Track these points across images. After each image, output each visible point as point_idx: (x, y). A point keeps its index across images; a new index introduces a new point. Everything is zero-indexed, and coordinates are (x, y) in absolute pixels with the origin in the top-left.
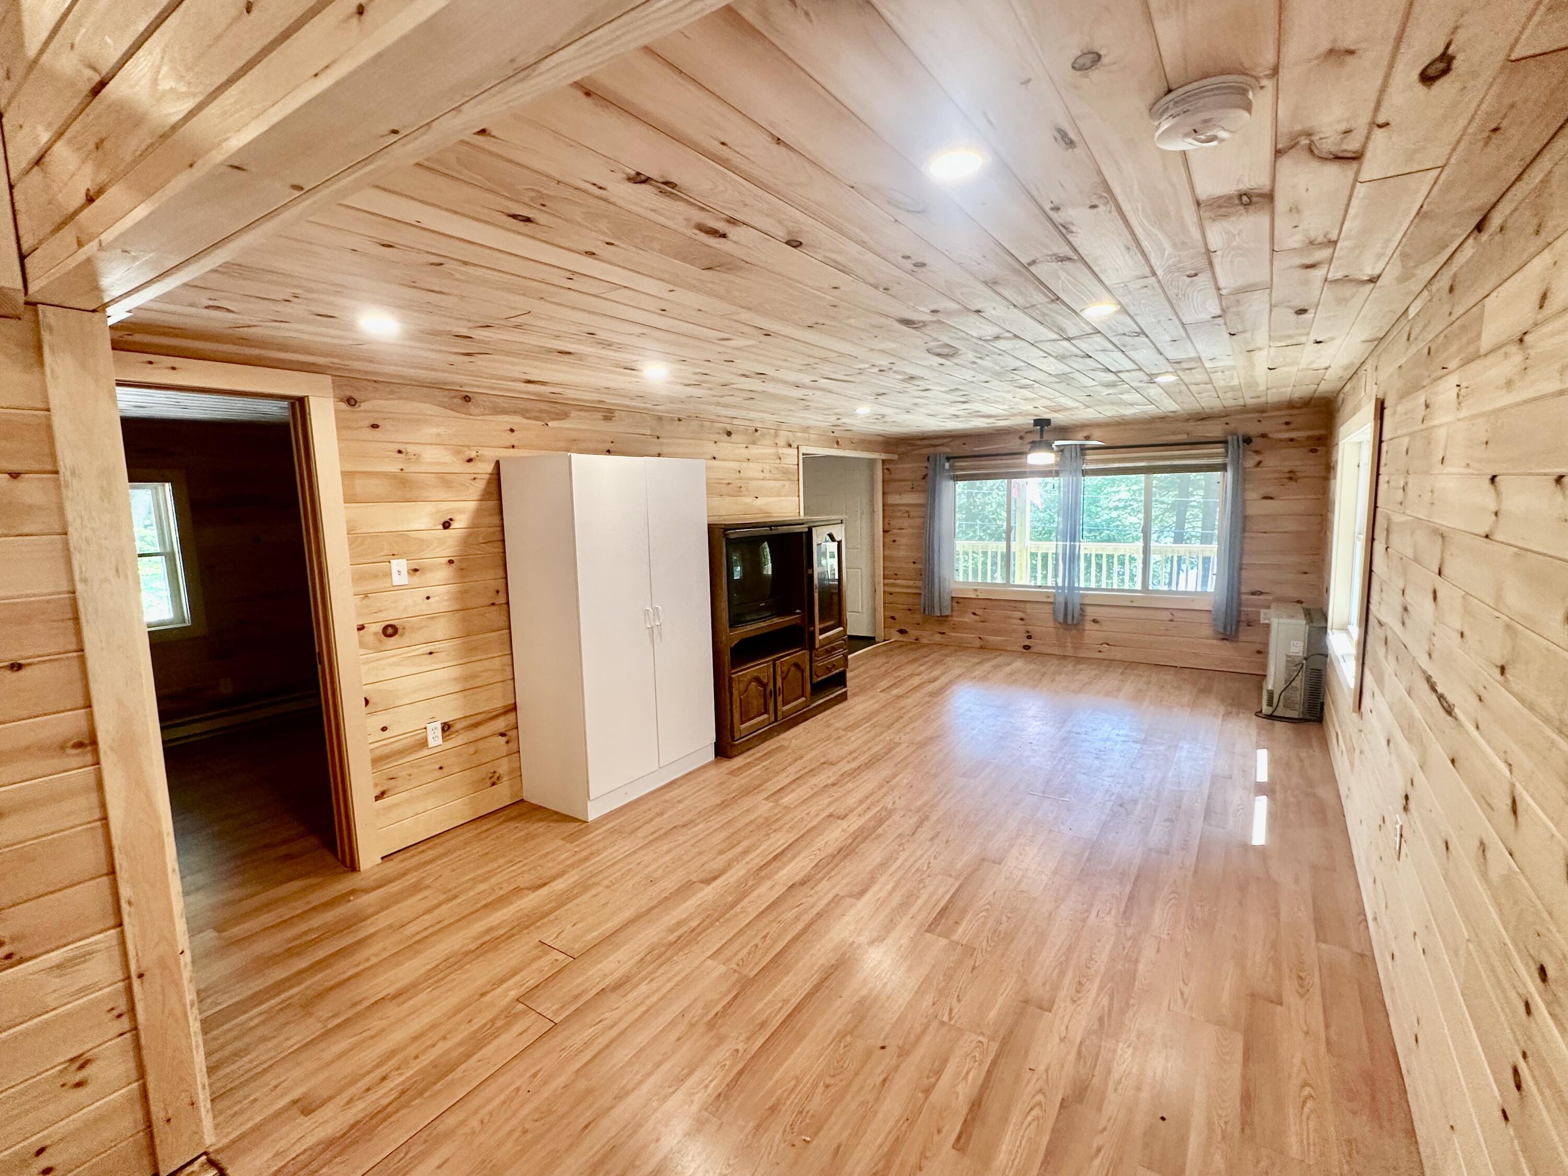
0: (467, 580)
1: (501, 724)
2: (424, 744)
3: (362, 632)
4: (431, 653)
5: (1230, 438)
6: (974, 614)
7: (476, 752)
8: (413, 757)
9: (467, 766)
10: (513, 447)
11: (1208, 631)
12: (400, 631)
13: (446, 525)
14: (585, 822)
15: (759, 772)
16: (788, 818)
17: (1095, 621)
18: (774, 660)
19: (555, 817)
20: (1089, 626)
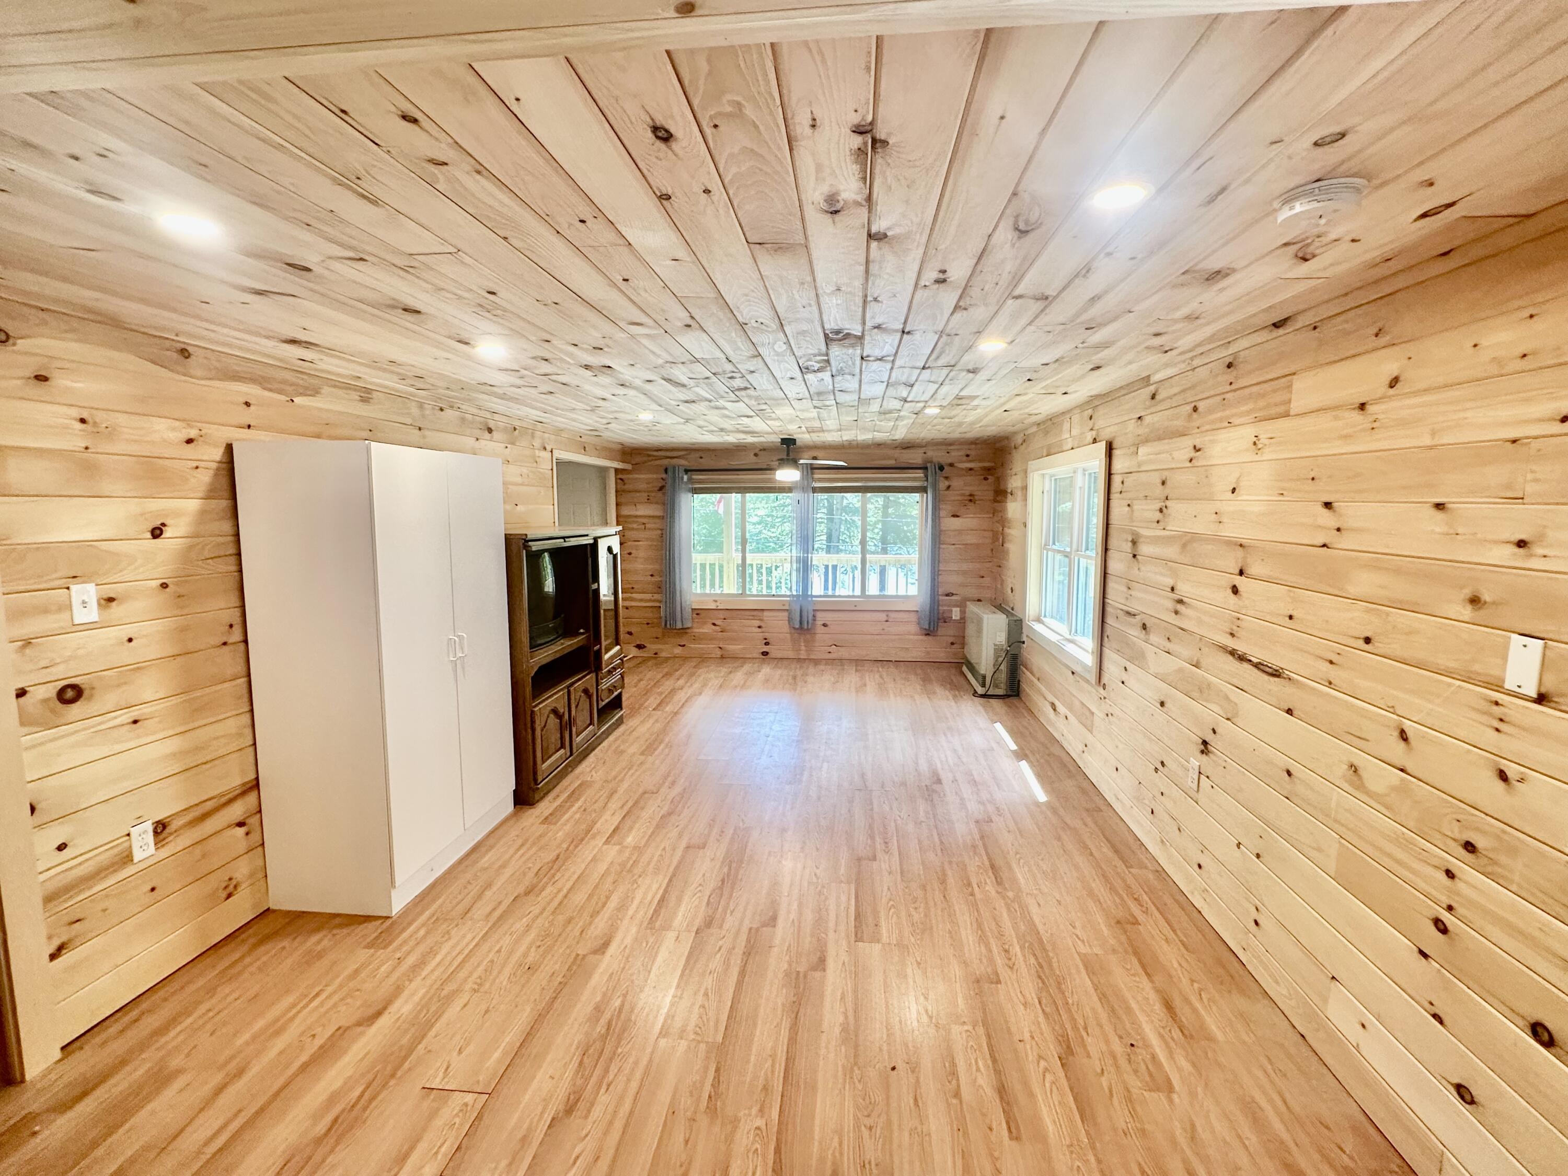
0: (185, 611)
1: (237, 811)
2: (127, 858)
3: (22, 700)
4: (135, 722)
5: (929, 465)
6: (714, 624)
7: (204, 856)
8: (111, 881)
9: (190, 879)
10: (249, 427)
11: (913, 628)
12: (86, 694)
13: (157, 533)
14: (388, 918)
15: (577, 816)
16: (645, 859)
17: (825, 625)
18: (568, 687)
19: (338, 920)
20: (820, 629)
